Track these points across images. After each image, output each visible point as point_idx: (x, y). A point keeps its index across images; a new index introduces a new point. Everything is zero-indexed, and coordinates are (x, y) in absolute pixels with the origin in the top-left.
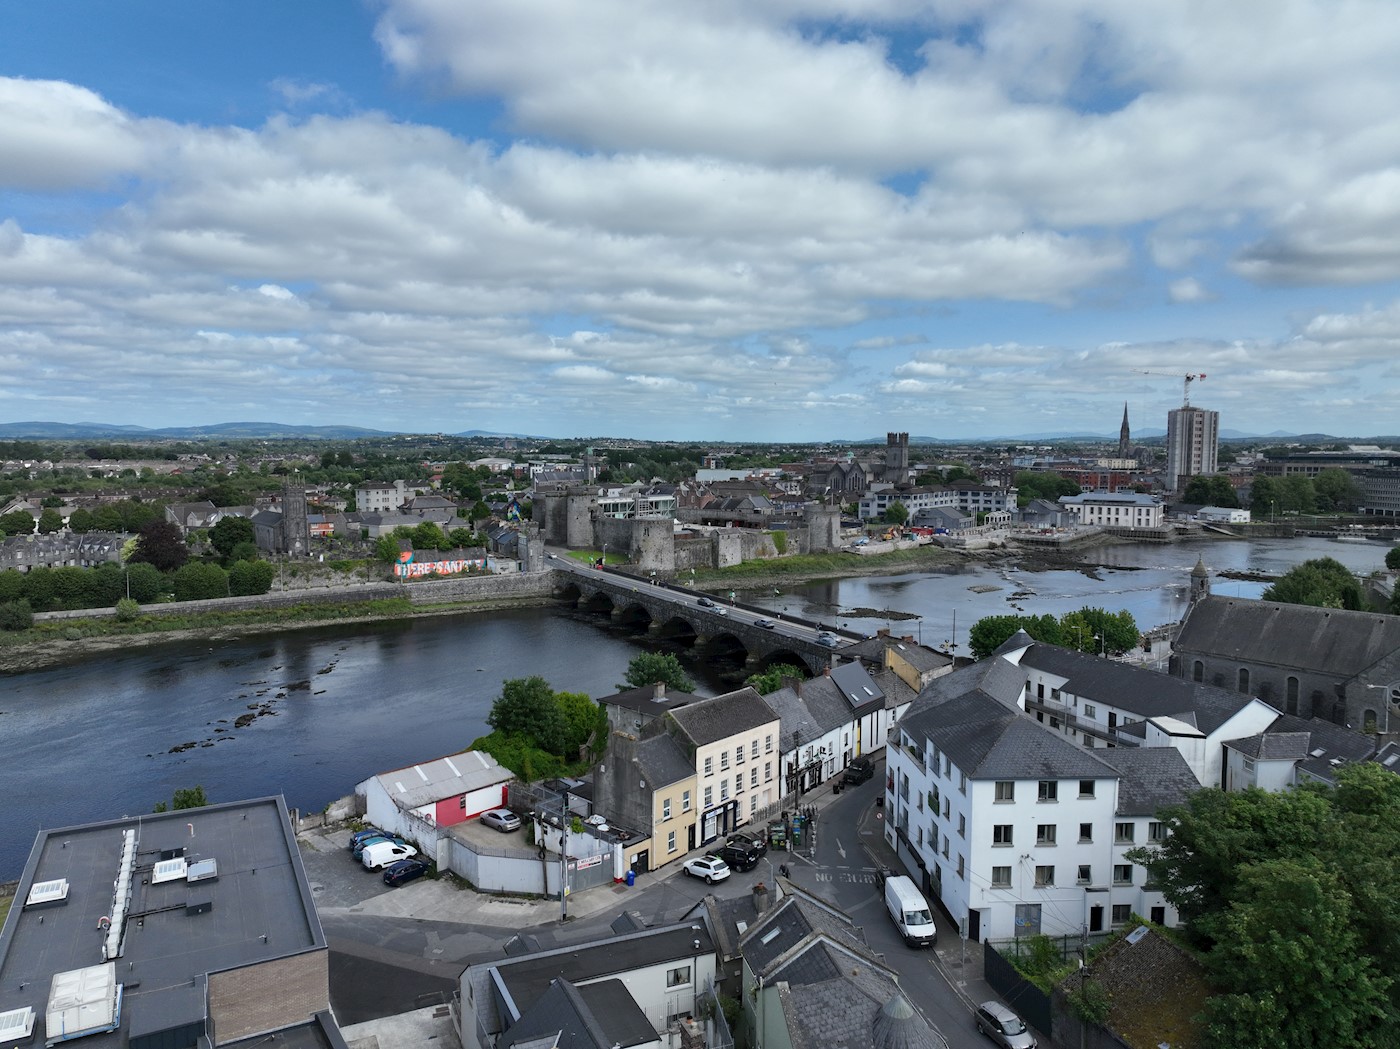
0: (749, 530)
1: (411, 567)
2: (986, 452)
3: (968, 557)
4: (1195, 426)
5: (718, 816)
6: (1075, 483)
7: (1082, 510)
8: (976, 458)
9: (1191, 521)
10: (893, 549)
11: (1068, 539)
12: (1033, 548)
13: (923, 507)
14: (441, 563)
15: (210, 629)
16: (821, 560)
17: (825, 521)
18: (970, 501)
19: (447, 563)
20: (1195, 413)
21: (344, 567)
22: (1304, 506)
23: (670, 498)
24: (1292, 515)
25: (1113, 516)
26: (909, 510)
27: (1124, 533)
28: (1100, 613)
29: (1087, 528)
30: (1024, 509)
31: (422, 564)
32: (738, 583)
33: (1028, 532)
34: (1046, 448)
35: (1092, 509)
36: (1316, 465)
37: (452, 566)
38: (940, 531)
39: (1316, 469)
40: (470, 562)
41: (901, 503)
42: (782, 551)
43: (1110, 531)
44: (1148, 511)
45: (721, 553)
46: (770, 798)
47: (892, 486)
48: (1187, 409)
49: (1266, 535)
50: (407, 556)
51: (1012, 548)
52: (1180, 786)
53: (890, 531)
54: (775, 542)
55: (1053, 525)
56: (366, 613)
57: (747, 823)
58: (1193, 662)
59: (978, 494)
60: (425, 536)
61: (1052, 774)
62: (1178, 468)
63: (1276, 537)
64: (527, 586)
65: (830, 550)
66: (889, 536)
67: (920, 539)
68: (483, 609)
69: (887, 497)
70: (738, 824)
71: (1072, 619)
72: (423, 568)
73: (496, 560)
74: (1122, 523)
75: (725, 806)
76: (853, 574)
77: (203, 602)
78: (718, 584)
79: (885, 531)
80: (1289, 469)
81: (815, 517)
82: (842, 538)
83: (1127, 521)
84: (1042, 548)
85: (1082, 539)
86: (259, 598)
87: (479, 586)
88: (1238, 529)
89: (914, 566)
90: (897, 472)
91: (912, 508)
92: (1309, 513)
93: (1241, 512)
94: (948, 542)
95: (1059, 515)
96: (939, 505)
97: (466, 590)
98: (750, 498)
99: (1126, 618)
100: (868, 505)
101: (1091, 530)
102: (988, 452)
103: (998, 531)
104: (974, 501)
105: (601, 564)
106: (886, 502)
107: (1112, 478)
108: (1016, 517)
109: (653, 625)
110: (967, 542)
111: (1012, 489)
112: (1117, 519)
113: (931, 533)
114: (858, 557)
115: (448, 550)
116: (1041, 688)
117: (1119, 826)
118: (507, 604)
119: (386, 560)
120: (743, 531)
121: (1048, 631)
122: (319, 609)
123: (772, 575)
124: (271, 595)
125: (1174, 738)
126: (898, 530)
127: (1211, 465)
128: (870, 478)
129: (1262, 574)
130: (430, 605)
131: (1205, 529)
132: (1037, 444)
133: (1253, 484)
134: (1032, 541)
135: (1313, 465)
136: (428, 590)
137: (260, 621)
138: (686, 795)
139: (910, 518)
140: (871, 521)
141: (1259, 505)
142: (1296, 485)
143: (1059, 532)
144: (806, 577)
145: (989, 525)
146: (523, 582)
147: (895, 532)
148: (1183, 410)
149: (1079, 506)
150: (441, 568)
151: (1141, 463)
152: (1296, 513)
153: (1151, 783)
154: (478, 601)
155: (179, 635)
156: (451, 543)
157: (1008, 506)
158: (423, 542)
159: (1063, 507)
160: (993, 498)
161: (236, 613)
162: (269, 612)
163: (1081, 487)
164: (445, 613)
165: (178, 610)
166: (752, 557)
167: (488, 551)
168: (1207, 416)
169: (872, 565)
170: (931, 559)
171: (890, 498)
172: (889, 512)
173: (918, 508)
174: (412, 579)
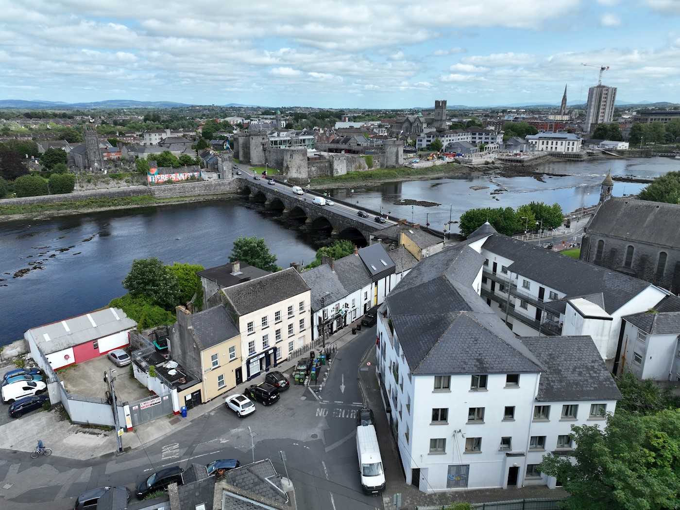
0: (353, 155)
1: (156, 177)
2: (491, 113)
3: (473, 169)
4: (603, 96)
5: (261, 360)
6: (535, 128)
7: (537, 143)
8: (485, 116)
9: (596, 148)
10: (432, 165)
11: (528, 159)
12: (509, 164)
13: (451, 141)
14: (174, 174)
15: (37, 213)
16: (391, 171)
17: (394, 150)
18: (477, 138)
19: (178, 174)
20: (604, 89)
21: (118, 177)
22: (658, 139)
23: (312, 137)
24: (651, 145)
25: (554, 146)
26: (443, 143)
27: (559, 155)
28: (541, 206)
29: (540, 152)
30: (506, 142)
31: (163, 175)
32: (343, 185)
33: (508, 155)
34: (522, 110)
35: (543, 142)
36: (667, 117)
37: (181, 176)
38: (459, 155)
39: (666, 119)
40: (191, 174)
41: (439, 139)
42: (370, 166)
43: (552, 154)
44: (573, 143)
45: (335, 168)
46: (304, 341)
47: (435, 130)
48: (600, 87)
49: (636, 156)
50: (154, 171)
51: (498, 164)
52: (591, 372)
53: (431, 154)
54: (366, 161)
55: (521, 151)
56: (128, 203)
57: (286, 360)
58: (598, 240)
59: (482, 134)
60: (165, 160)
61: (484, 369)
62: (591, 120)
63: (641, 157)
64: (222, 187)
65: (397, 166)
66: (430, 158)
67: (448, 159)
68: (196, 201)
69: (432, 136)
70: (278, 362)
71: (524, 210)
72: (164, 177)
73: (206, 173)
74: (559, 150)
75: (266, 353)
76: (408, 179)
77: (31, 198)
78: (333, 186)
79: (428, 155)
80: (652, 119)
81: (389, 148)
82: (405, 159)
83: (561, 148)
84: (514, 164)
85: (536, 159)
86: (65, 195)
87: (194, 188)
88: (621, 152)
89: (442, 174)
90: (439, 123)
91: (445, 142)
92: (660, 143)
93: (624, 143)
94: (463, 161)
95: (525, 145)
96: (460, 141)
97: (187, 190)
98: (355, 137)
99: (557, 208)
100: (421, 141)
101: (541, 154)
102: (492, 113)
103: (491, 155)
104: (480, 138)
105: (265, 175)
106: (431, 139)
107: (555, 125)
108: (501, 147)
109: (285, 211)
110: (473, 161)
111: (502, 131)
112: (556, 148)
113: (454, 156)
114: (412, 170)
115: (178, 167)
116: (495, 265)
117: (538, 409)
118: (210, 197)
119: (142, 173)
120: (350, 155)
121: (508, 218)
122: (101, 201)
123: (363, 180)
124: (74, 193)
125: (587, 320)
126: (436, 154)
127: (609, 118)
128: (425, 125)
129: (634, 178)
130: (166, 198)
131: (604, 153)
132: (518, 109)
133: (632, 128)
134: (509, 160)
135: (665, 117)
136: (165, 190)
137: (66, 209)
138: (232, 349)
139: (444, 148)
140: (422, 150)
141: (634, 140)
142: (655, 128)
143: (524, 155)
144: (382, 181)
145: (487, 151)
146: (220, 185)
147: (434, 156)
148: (598, 87)
149: (536, 141)
150: (174, 178)
151: (571, 117)
152: (653, 143)
153: (568, 369)
154: (194, 196)
155: (17, 217)
156: (179, 163)
157: (497, 141)
158: (164, 163)
159: (528, 141)
160: (490, 137)
161: (52, 204)
162: (71, 204)
163: (539, 131)
164: (174, 203)
165: (17, 203)
166: (353, 170)
167: (202, 168)
168: (610, 91)
169: (420, 174)
170: (453, 170)
171: (433, 137)
172: (432, 145)
173: (449, 142)
174: (158, 184)
